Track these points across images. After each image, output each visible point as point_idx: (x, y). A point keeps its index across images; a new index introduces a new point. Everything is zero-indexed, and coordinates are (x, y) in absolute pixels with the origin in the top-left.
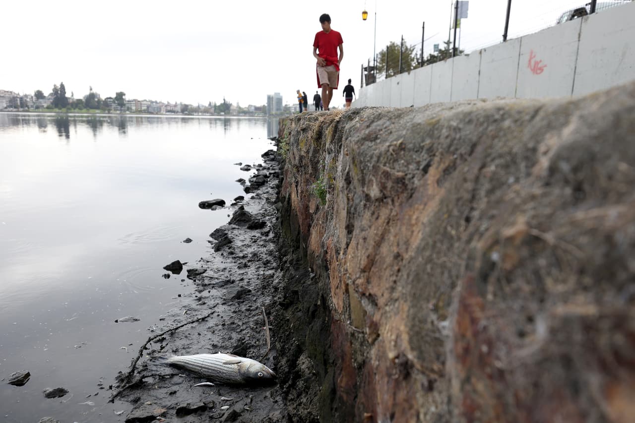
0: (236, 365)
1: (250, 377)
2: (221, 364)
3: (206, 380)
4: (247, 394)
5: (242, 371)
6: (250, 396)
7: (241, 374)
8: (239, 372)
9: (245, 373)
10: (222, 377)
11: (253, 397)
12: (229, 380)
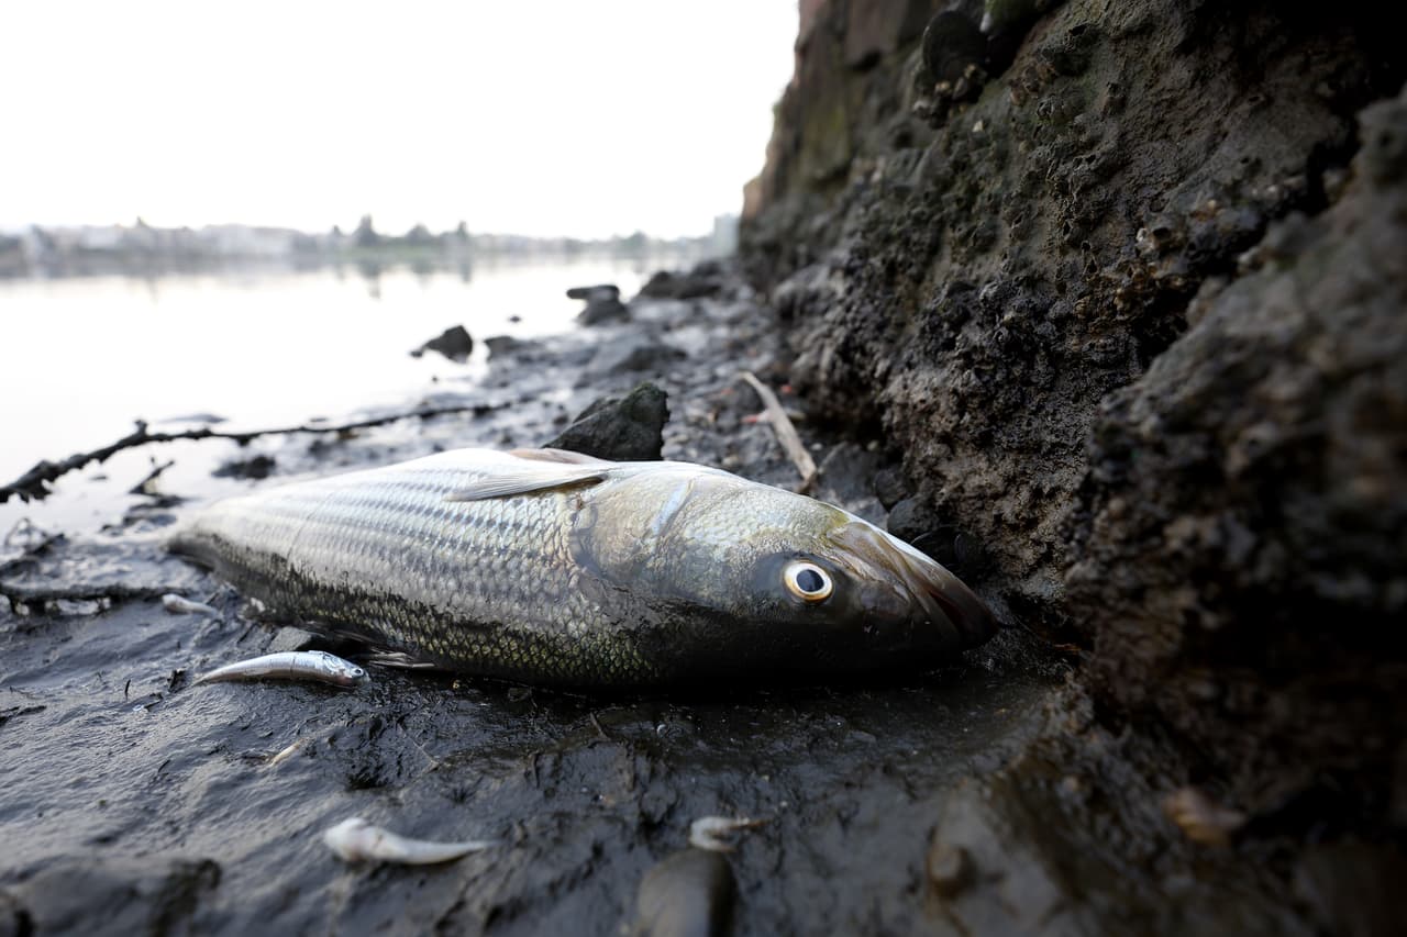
0: (559, 498)
1: (691, 608)
2: (437, 501)
3: (302, 636)
4: (659, 797)
5: (614, 548)
6: (706, 830)
7: (603, 574)
8: (583, 558)
9: (639, 563)
10: (423, 610)
11: (736, 842)
12: (488, 629)
